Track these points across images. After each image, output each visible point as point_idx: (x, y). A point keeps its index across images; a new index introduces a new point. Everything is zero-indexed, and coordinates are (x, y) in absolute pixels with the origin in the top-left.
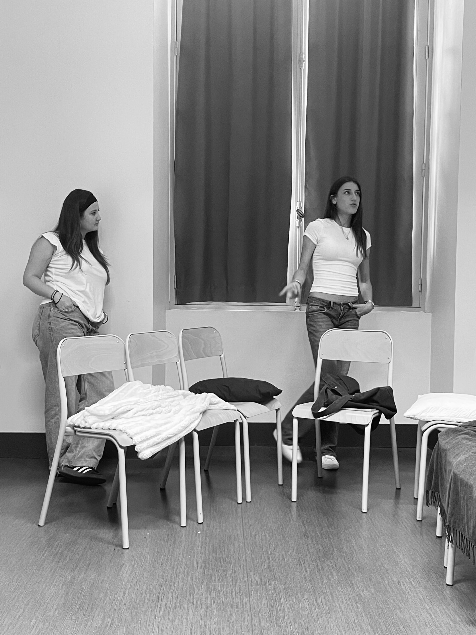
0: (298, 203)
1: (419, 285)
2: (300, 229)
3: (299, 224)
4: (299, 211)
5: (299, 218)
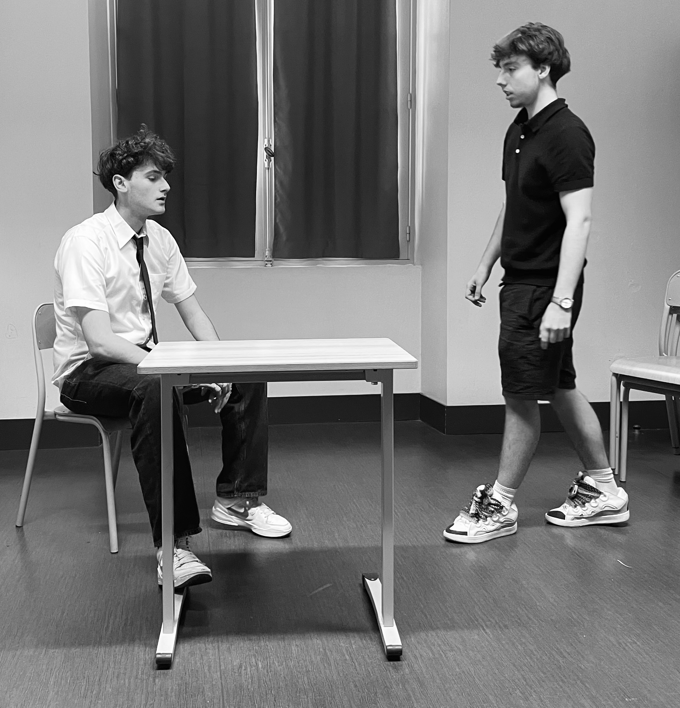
0: (266, 140)
1: (407, 233)
2: (269, 170)
3: (269, 165)
4: (268, 149)
5: (267, 158)
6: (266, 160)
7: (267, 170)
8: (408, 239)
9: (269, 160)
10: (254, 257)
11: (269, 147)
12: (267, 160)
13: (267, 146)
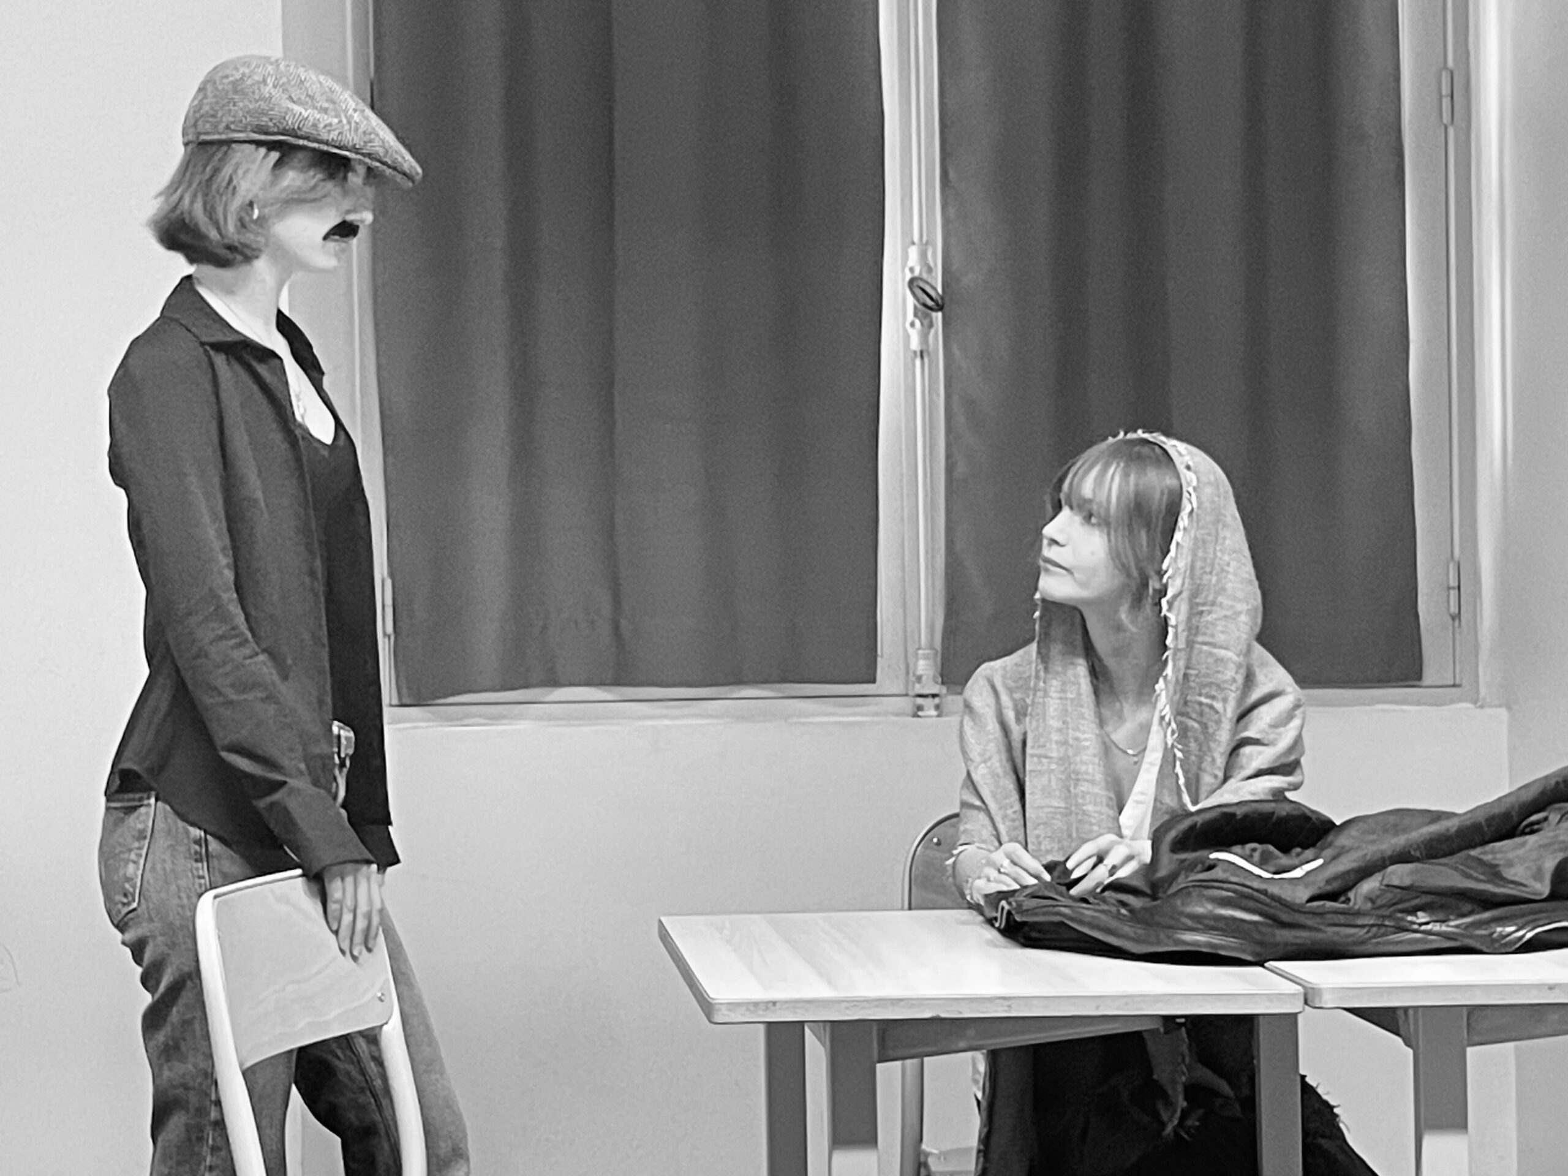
0: (914, 253)
1: (1449, 588)
2: (926, 360)
3: (924, 337)
4: (922, 284)
5: (920, 314)
6: (912, 325)
7: (918, 362)
8: (1454, 609)
9: (926, 322)
10: (874, 681)
11: (925, 276)
12: (918, 323)
13: (917, 273)
